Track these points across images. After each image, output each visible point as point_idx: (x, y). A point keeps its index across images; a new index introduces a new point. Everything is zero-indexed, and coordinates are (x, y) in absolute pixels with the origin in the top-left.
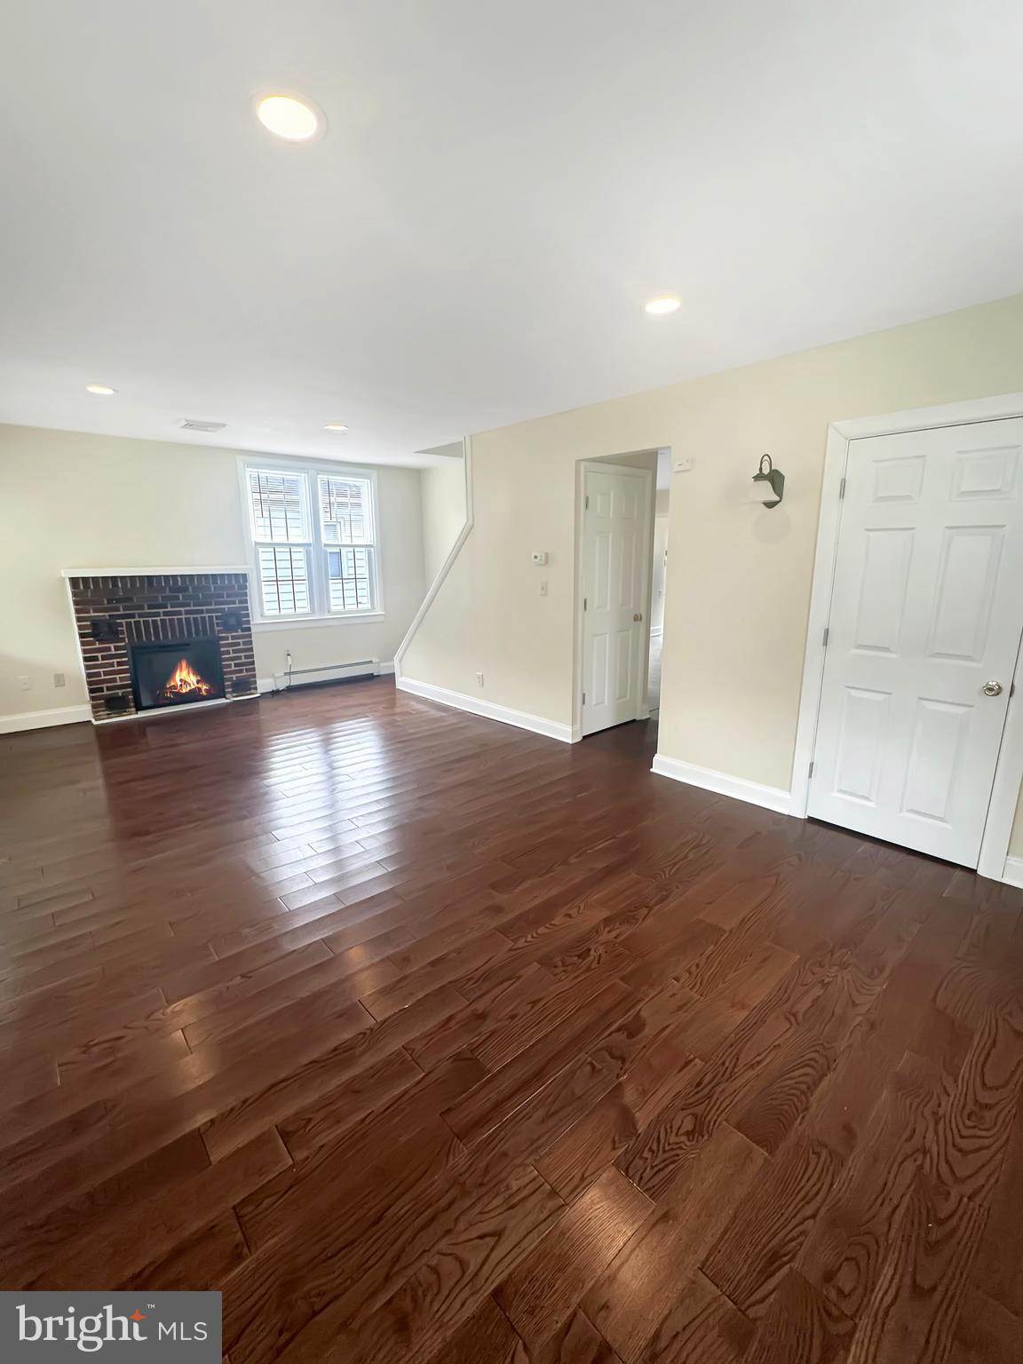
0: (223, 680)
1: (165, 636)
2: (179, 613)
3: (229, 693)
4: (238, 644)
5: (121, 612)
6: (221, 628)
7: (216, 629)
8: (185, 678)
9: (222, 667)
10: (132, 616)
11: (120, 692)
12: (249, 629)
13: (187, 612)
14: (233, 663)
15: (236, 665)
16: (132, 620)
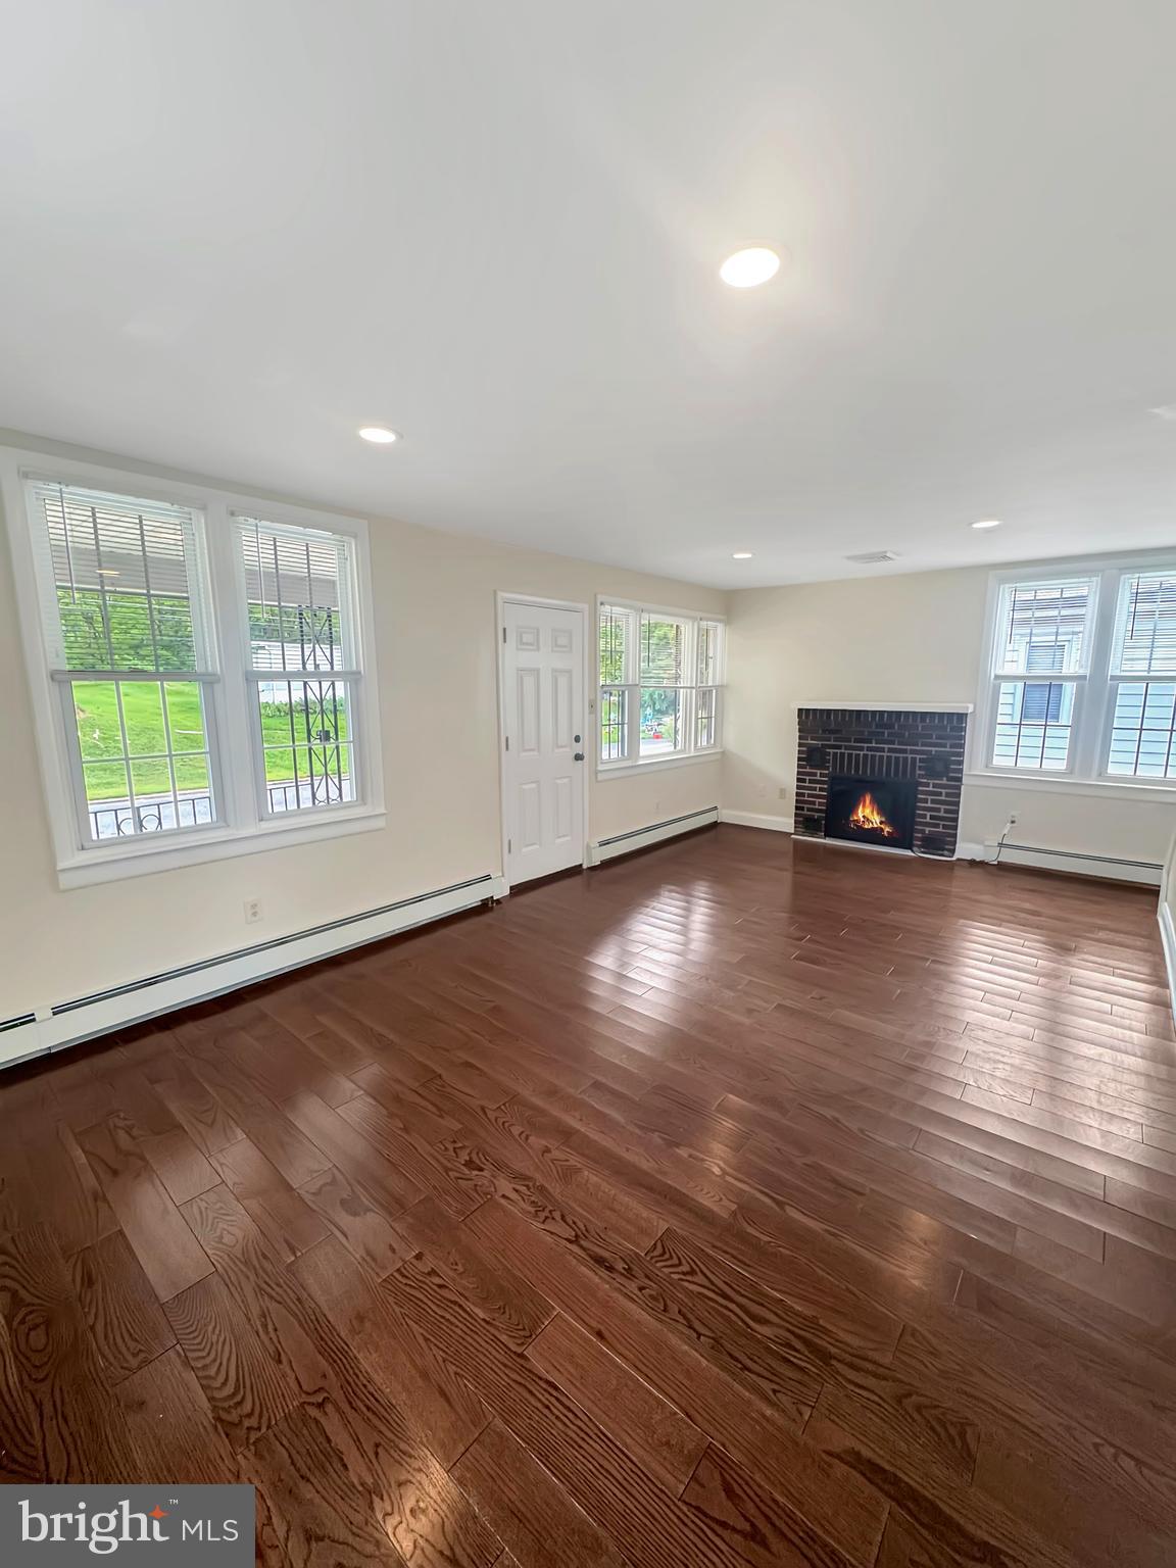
0: (913, 831)
1: (865, 771)
2: (883, 750)
3: (919, 846)
4: (940, 794)
5: (832, 743)
6: (923, 772)
7: (918, 772)
8: (867, 814)
9: (914, 815)
10: (839, 747)
11: (816, 815)
12: (960, 780)
13: (890, 750)
14: (928, 814)
15: (932, 817)
16: (839, 751)
